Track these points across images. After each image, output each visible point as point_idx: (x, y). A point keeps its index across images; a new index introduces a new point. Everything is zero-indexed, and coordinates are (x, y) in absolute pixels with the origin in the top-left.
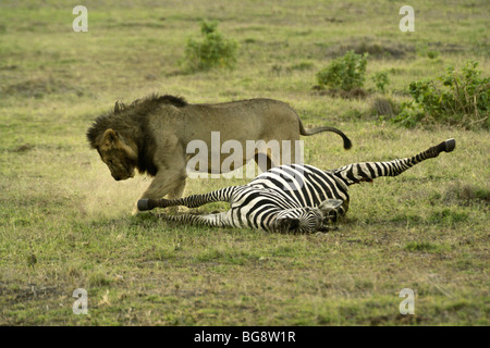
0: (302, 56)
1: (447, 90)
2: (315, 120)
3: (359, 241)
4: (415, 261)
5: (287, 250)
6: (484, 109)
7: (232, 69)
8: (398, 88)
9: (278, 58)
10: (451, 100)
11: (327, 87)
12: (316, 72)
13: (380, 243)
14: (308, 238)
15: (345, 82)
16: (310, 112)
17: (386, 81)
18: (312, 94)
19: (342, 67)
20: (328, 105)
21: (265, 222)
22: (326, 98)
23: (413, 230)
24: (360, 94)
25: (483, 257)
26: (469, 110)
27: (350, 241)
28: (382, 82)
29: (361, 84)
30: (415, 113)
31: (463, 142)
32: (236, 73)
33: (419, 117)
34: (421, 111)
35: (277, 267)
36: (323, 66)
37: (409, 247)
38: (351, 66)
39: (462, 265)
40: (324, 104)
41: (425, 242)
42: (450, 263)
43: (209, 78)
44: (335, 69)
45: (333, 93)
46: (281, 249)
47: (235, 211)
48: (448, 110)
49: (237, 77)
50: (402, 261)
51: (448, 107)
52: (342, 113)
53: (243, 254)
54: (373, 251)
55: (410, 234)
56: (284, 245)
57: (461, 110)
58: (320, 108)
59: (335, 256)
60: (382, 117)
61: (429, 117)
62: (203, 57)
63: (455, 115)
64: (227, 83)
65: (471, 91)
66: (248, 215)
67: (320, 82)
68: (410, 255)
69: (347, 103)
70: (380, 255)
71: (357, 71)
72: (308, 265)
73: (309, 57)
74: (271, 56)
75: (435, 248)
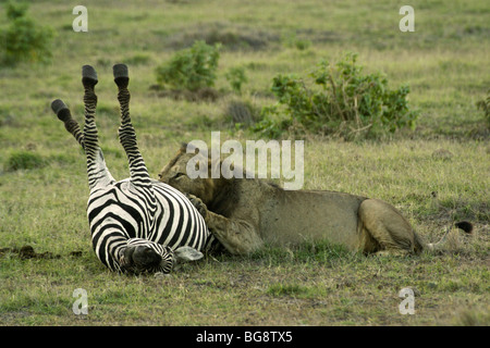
0: (137, 48)
1: (319, 89)
2: (152, 129)
3: (209, 284)
4: (280, 308)
5: (118, 296)
6: (366, 114)
7: (46, 64)
8: (259, 87)
9: (106, 50)
10: (325, 103)
11: (168, 86)
12: (152, 68)
13: (235, 286)
14: (144, 280)
15: (191, 81)
16: (146, 119)
17: (243, 78)
18: (149, 96)
19: (187, 62)
20: (170, 110)
22: (168, 101)
23: (278, 269)
24: (210, 96)
25: (367, 304)
26: (349, 116)
27: (198, 284)
28: (238, 80)
29: (210, 83)
30: (279, 121)
31: (341, 157)
32: (51, 69)
33: (285, 125)
34: (288, 117)
35: (105, 317)
36: (164, 59)
37: (273, 291)
38: (199, 59)
39: (341, 314)
40: (164, 108)
41: (293, 284)
42: (325, 310)
43: (17, 76)
44: (179, 64)
45: (176, 95)
46: (110, 295)
48: (321, 116)
49: (53, 73)
50: (264, 309)
51: (322, 112)
52: (188, 120)
53: (61, 301)
54: (227, 296)
55: (274, 275)
56: (114, 288)
57: (338, 116)
58: (159, 114)
59: (179, 303)
60: (238, 125)
61: (297, 124)
62: (10, 49)
63: (331, 122)
64: (40, 82)
65: (351, 92)
67: (159, 80)
68: (274, 301)
69: (193, 106)
70: (236, 301)
71: (206, 67)
72: (144, 315)
73: (145, 49)
74: (97, 48)
75: (306, 291)
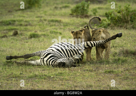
0: (65, 3)
1: (119, 15)
2: (71, 26)
3: (87, 70)
4: (108, 77)
5: (61, 74)
6: (132, 21)
7: (40, 8)
8: (101, 14)
9: (57, 4)
10: (120, 18)
11: (75, 14)
12: (70, 9)
13: (95, 71)
14: (69, 69)
15: (81, 12)
16: (69, 23)
17: (96, 12)
18: (70, 17)
19: (80, 7)
20: (75, 21)
21: (53, 63)
22: (75, 18)
23: (107, 66)
24: (87, 16)
25: (133, 75)
26: (127, 22)
27: (84, 70)
28: (95, 12)
29: (87, 13)
30: (107, 23)
31: (125, 34)
32: (41, 9)
33: (109, 25)
34: (109, 22)
35: (58, 80)
36: (73, 6)
37: (106, 72)
38: (84, 6)
39: (125, 78)
40: (74, 20)
41: (111, 70)
42: (121, 77)
43: (31, 11)
44: (78, 8)
45: (77, 16)
46: (59, 73)
47: (42, 60)
48: (119, 22)
49: (42, 11)
50: (103, 77)
51: (119, 21)
52: (81, 23)
53: (45, 75)
54: (92, 73)
55: (106, 67)
56: (60, 72)
57: (124, 22)
58: (72, 22)
59: (79, 75)
60: (95, 25)
61: (112, 24)
62: (29, 4)
63: (122, 24)
64: (38, 13)
65: (128, 15)
66: (47, 61)
67: (72, 12)
68: (106, 75)
69: (82, 20)
70: (95, 75)
71: (86, 8)
72: (69, 79)
73: (68, 3)
74: (54, 3)
75: (115, 72)
